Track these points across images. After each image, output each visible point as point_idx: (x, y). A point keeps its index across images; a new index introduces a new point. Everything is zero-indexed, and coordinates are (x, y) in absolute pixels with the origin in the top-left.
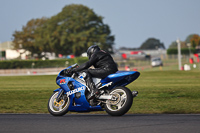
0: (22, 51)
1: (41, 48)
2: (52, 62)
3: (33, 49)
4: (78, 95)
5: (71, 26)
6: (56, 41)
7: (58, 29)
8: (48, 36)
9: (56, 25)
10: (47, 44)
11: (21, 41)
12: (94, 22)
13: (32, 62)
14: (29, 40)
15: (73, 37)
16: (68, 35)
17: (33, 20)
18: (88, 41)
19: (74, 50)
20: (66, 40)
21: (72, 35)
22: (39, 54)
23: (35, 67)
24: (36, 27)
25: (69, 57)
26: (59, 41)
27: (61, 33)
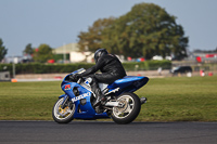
0: (88, 53)
4: (83, 102)
5: (141, 27)
6: (125, 43)
7: (127, 30)
8: (116, 38)
9: (125, 26)
10: (115, 45)
11: (87, 43)
12: (166, 23)
14: (95, 41)
15: (144, 38)
16: (138, 36)
17: (99, 20)
18: (159, 43)
19: (144, 53)
20: (136, 42)
21: (142, 36)
24: (103, 28)
25: (139, 60)
26: (128, 43)
27: (130, 34)
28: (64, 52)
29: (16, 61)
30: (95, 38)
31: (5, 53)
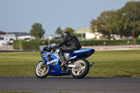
0: (97, 33)
1: (110, 32)
2: (118, 41)
3: (105, 32)
5: (131, 17)
6: (121, 26)
7: (123, 18)
8: (115, 23)
9: (121, 15)
10: (115, 28)
11: (96, 27)
13: (104, 41)
14: (102, 25)
15: (133, 24)
16: (129, 22)
19: (133, 33)
20: (128, 26)
21: (132, 23)
22: (109, 36)
23: (106, 45)
24: (107, 17)
25: (130, 38)
26: (123, 27)
27: (124, 21)
28: (82, 32)
29: (50, 38)
30: (101, 23)
31: (44, 33)
